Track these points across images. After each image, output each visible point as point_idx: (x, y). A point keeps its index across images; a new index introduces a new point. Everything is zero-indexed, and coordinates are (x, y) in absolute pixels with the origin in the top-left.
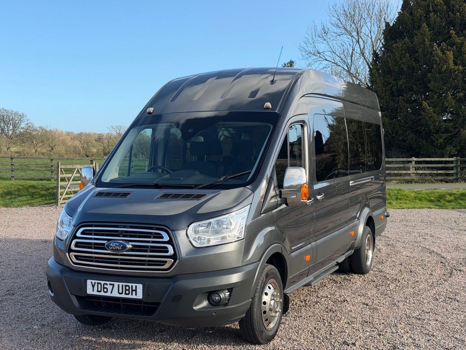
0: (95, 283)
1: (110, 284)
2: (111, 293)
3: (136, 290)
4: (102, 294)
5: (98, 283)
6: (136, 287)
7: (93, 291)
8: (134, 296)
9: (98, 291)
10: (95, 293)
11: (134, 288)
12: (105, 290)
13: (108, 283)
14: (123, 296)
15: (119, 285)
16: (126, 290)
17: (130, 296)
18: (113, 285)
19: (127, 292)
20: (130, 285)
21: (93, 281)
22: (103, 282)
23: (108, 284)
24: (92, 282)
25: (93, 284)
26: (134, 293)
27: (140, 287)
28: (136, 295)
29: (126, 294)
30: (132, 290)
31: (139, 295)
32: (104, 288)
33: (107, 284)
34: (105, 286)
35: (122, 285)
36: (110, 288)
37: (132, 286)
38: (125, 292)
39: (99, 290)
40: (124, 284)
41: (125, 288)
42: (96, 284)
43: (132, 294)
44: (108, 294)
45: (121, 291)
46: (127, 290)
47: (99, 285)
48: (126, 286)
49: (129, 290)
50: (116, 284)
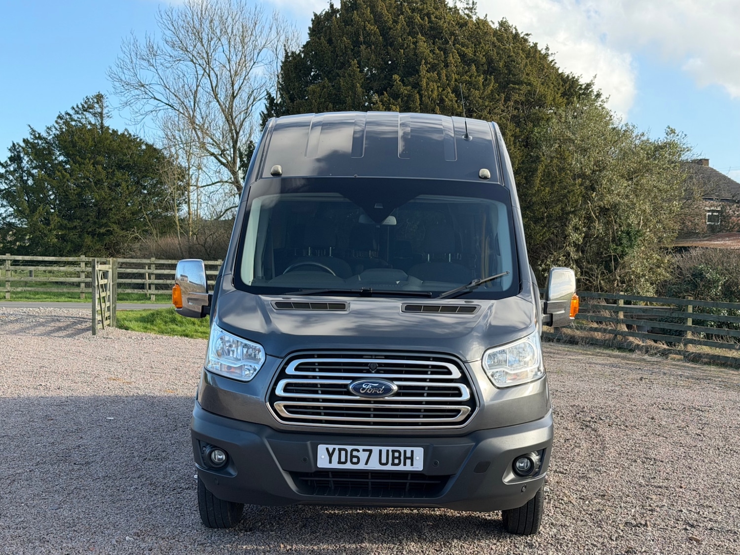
0: (334, 449)
1: (364, 450)
2: (366, 464)
3: (412, 458)
4: (349, 466)
5: (340, 450)
6: (412, 452)
7: (330, 462)
8: (408, 468)
9: (340, 462)
10: (335, 465)
11: (409, 455)
12: (355, 460)
13: (360, 448)
14: (389, 467)
15: (380, 451)
16: (394, 457)
17: (401, 468)
18: (370, 451)
19: (396, 461)
20: (402, 449)
21: (331, 447)
22: (349, 448)
23: (361, 450)
24: (327, 449)
25: (331, 452)
26: (408, 462)
27: (419, 453)
28: (412, 465)
29: (393, 464)
30: (406, 458)
31: (418, 465)
32: (352, 456)
33: (358, 451)
34: (355, 453)
35: (388, 451)
36: (363, 456)
37: (405, 452)
38: (393, 460)
39: (343, 459)
40: (391, 449)
41: (393, 455)
42: (337, 452)
43: (405, 464)
44: (361, 466)
45: (384, 460)
46: (397, 458)
47: (343, 453)
48: (393, 451)
49: (399, 458)
50: (376, 449)
